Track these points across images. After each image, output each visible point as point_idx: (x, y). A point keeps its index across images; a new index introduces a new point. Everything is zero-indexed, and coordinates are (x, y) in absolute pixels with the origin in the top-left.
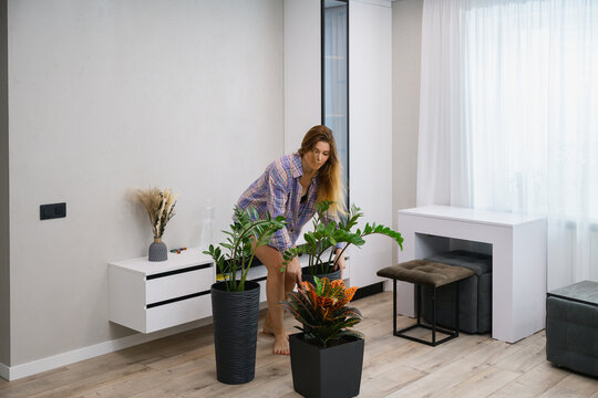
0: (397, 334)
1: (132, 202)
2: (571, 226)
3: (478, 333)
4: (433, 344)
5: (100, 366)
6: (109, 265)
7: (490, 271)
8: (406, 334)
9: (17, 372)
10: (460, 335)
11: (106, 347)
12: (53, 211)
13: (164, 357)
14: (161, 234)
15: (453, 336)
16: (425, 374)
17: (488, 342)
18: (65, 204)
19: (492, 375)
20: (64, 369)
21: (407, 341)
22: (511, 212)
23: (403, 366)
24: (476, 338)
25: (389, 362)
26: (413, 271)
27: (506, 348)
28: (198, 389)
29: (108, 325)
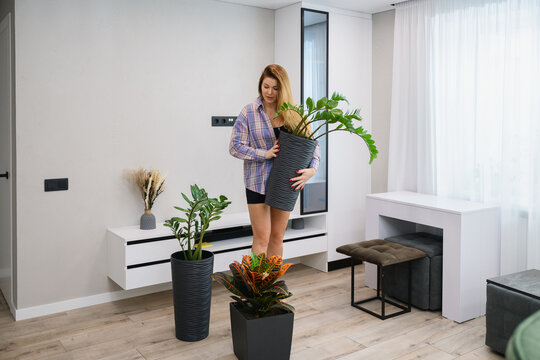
0: (354, 304)
1: (128, 180)
2: (524, 215)
3: (429, 310)
4: (383, 317)
5: (94, 314)
6: (108, 232)
7: (441, 254)
8: (362, 306)
9: (21, 314)
10: (413, 310)
11: (105, 298)
12: (57, 185)
13: (147, 310)
14: (150, 207)
15: (406, 311)
16: (362, 347)
17: (437, 319)
18: (67, 179)
19: (426, 355)
20: (64, 314)
21: (361, 312)
22: (468, 200)
23: (346, 337)
24: (427, 315)
25: (335, 332)
26: (369, 249)
27: (453, 327)
28: (154, 343)
29: (107, 280)
